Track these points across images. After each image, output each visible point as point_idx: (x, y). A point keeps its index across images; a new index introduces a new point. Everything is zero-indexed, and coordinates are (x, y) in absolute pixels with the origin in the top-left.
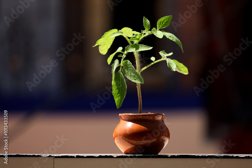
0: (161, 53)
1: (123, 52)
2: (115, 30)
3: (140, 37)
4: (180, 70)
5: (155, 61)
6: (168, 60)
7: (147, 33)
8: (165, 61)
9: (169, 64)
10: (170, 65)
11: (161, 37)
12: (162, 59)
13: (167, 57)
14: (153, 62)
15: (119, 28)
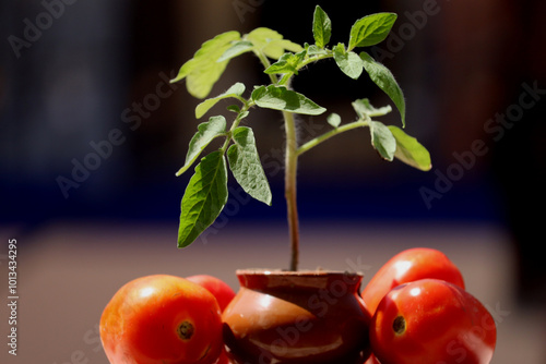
0: (358, 106)
1: (243, 100)
2: (233, 35)
3: (298, 62)
4: (410, 157)
5: (340, 125)
6: (374, 127)
7: (317, 52)
8: (366, 129)
9: (377, 137)
10: (381, 140)
11: (354, 74)
12: (360, 123)
13: (374, 118)
14: (332, 128)
15: (245, 29)
